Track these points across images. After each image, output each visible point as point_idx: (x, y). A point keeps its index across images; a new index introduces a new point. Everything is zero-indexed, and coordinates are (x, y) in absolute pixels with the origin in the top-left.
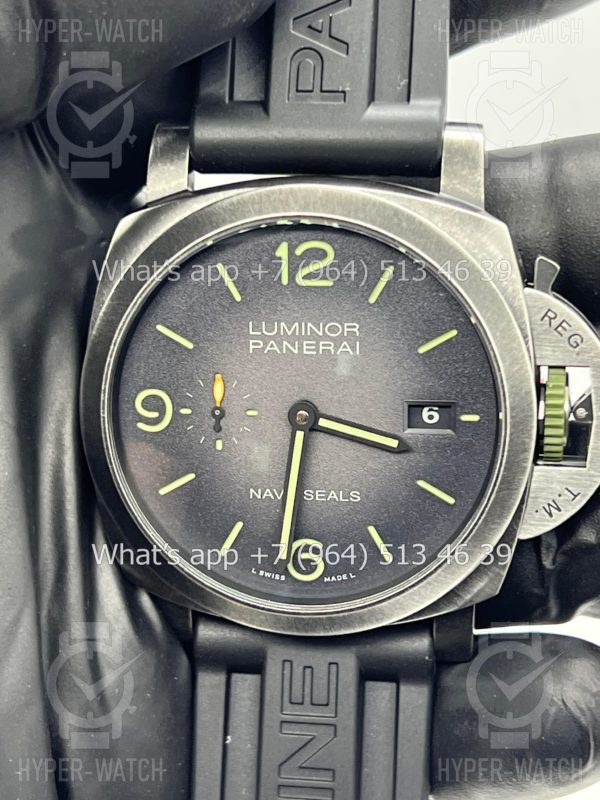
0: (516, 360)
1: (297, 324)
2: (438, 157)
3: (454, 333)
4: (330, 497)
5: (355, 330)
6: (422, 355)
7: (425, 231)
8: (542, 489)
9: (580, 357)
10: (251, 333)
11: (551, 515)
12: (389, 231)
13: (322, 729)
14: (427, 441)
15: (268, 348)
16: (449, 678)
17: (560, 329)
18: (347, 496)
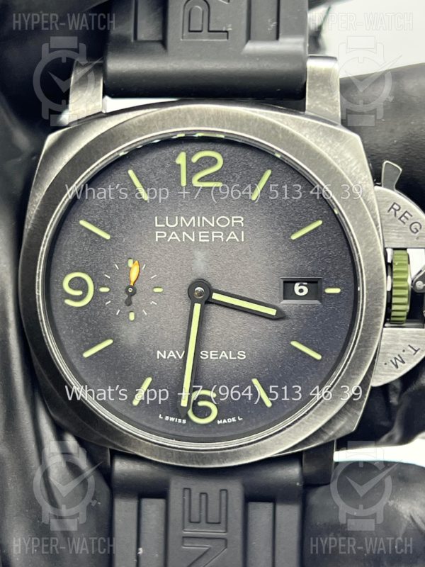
0: (370, 244)
1: (193, 218)
2: (304, 82)
3: (320, 222)
4: (222, 356)
5: (241, 221)
6: (294, 240)
7: (297, 141)
8: (390, 346)
9: (419, 241)
10: (157, 225)
11: (397, 366)
12: (269, 142)
13: (216, 542)
14: (299, 310)
15: (171, 238)
16: (316, 498)
17: (403, 218)
18: (235, 355)
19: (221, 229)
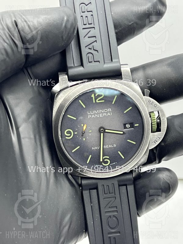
1: (98, 111)
2: (121, 72)
3: (131, 108)
4: (109, 146)
6: (125, 113)
8: (153, 138)
11: (155, 143)
13: (112, 198)
14: (128, 131)
17: (152, 104)
18: (113, 146)
19: (106, 113)
